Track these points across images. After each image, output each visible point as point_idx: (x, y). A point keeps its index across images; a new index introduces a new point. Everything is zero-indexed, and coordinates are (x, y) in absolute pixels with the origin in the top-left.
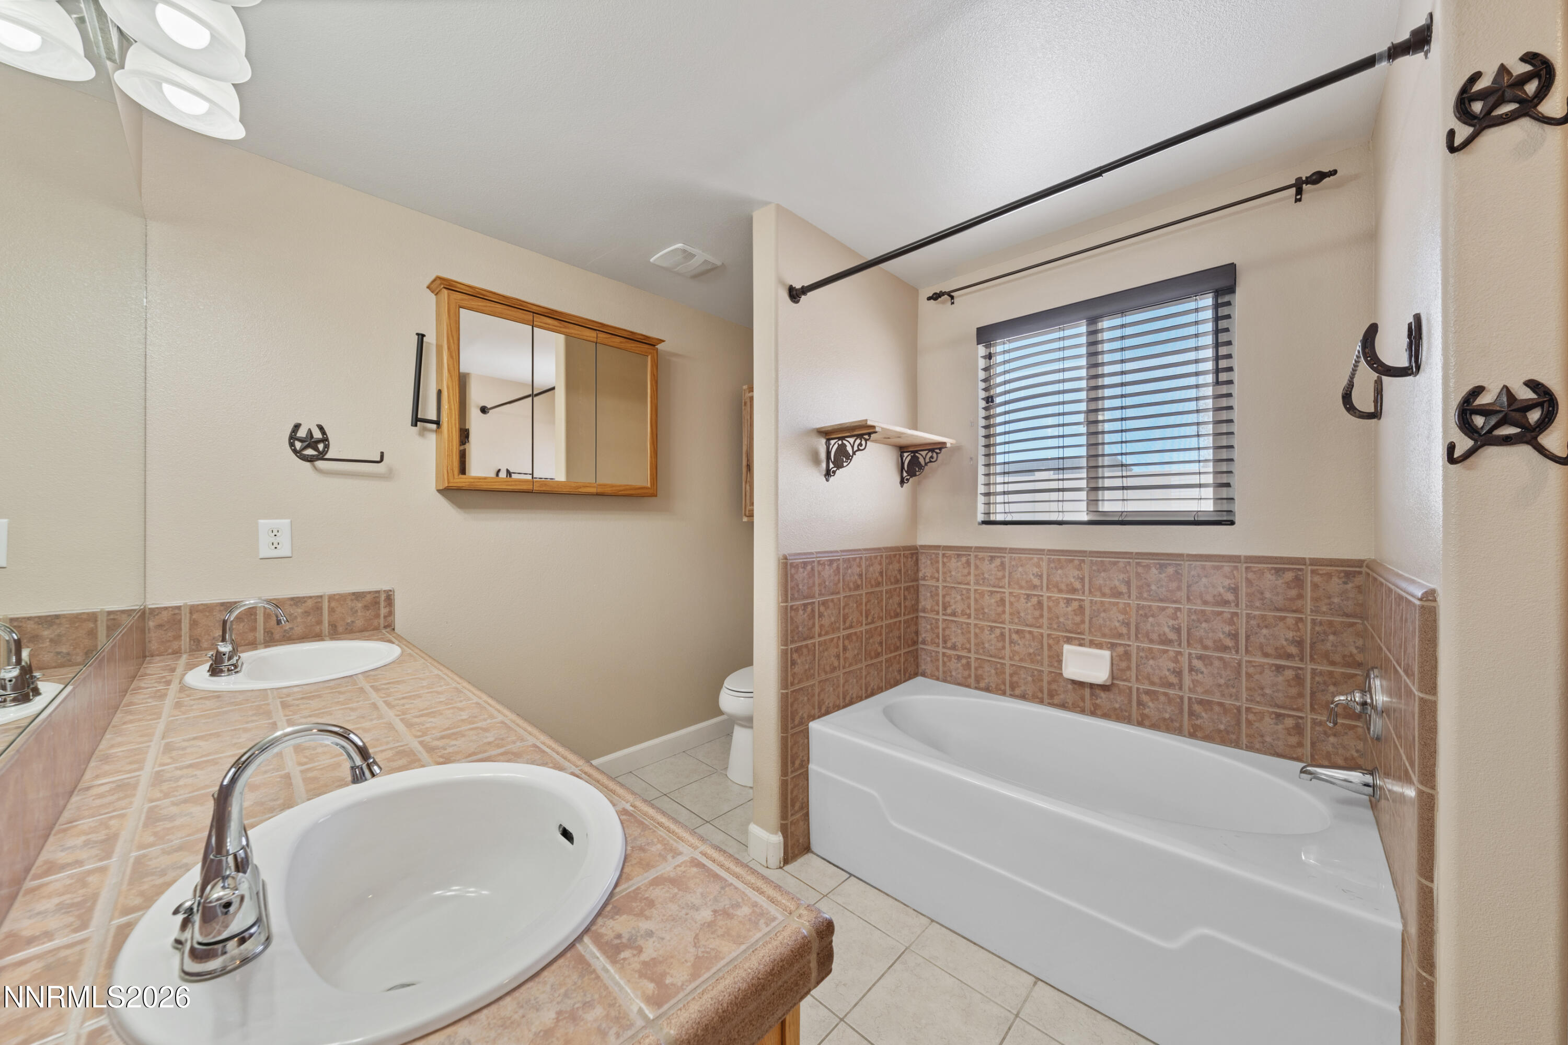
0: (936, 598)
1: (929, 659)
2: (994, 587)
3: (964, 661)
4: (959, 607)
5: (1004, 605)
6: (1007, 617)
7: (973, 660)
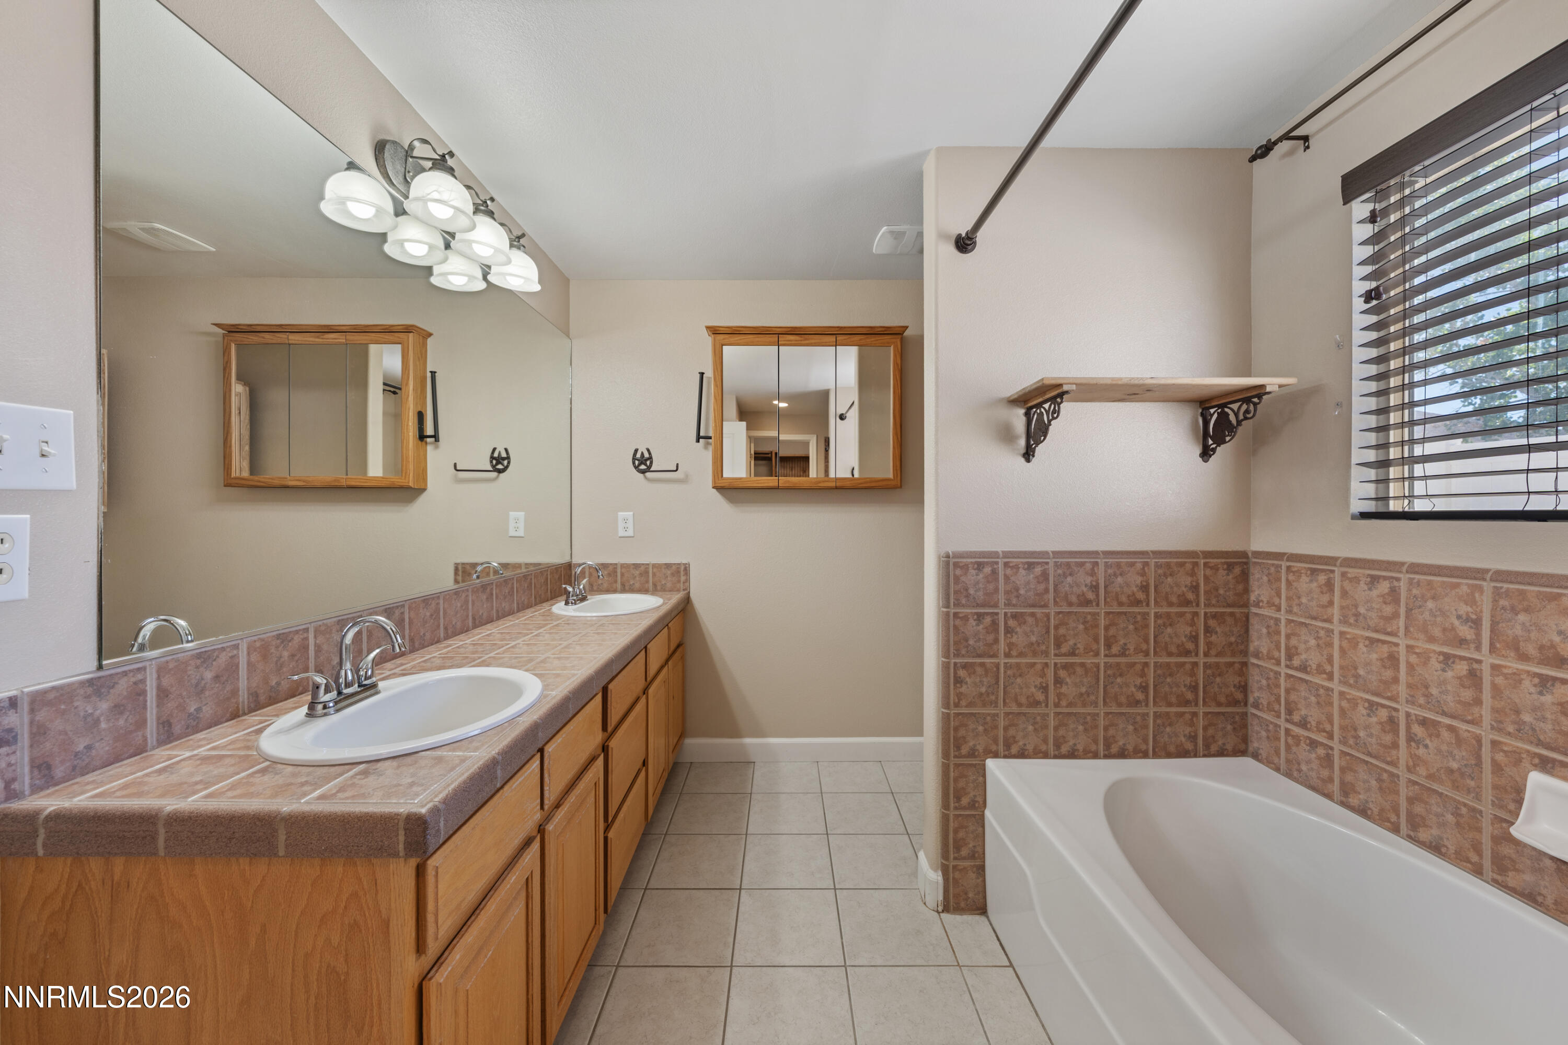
0: (1276, 638)
1: (1264, 734)
2: (1377, 631)
3: (1321, 751)
4: (1314, 659)
5: (1396, 668)
6: (1402, 690)
7: (1336, 753)
